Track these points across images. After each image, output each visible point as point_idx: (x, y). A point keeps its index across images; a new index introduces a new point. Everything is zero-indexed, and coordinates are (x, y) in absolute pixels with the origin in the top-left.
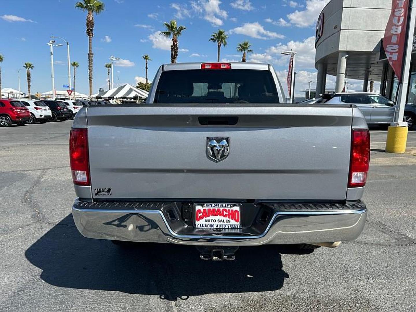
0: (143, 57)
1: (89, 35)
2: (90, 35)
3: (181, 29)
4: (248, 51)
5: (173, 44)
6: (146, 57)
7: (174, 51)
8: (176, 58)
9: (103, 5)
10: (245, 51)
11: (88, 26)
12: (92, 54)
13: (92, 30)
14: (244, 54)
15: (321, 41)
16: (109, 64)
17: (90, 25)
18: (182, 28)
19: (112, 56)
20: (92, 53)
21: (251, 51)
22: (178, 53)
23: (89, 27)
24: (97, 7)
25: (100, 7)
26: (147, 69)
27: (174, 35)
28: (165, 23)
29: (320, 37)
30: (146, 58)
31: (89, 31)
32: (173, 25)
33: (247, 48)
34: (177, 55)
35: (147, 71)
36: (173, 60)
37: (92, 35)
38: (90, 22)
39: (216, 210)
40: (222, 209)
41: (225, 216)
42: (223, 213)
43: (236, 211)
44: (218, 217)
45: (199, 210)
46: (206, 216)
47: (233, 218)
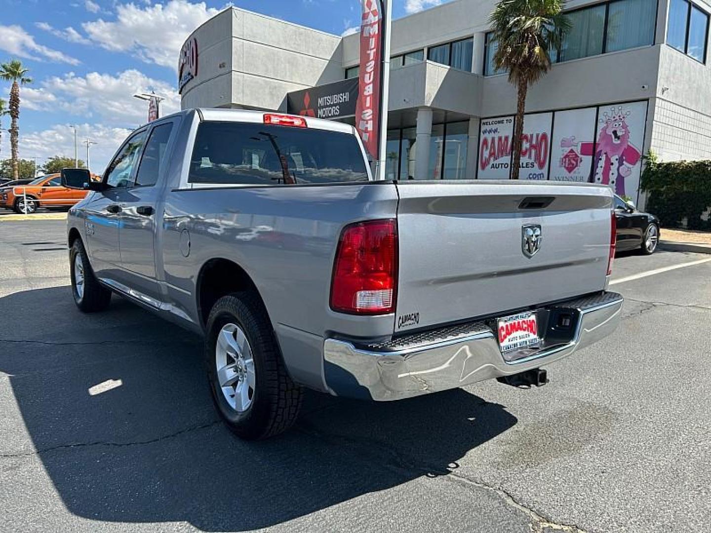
4: (23, 80)
10: (15, 79)
14: (14, 85)
15: (196, 84)
21: (29, 80)
29: (192, 77)
33: (20, 75)
39: (517, 324)
40: (521, 321)
41: (524, 330)
42: (523, 327)
43: (533, 321)
44: (520, 333)
45: (502, 328)
46: (509, 333)
47: (532, 330)
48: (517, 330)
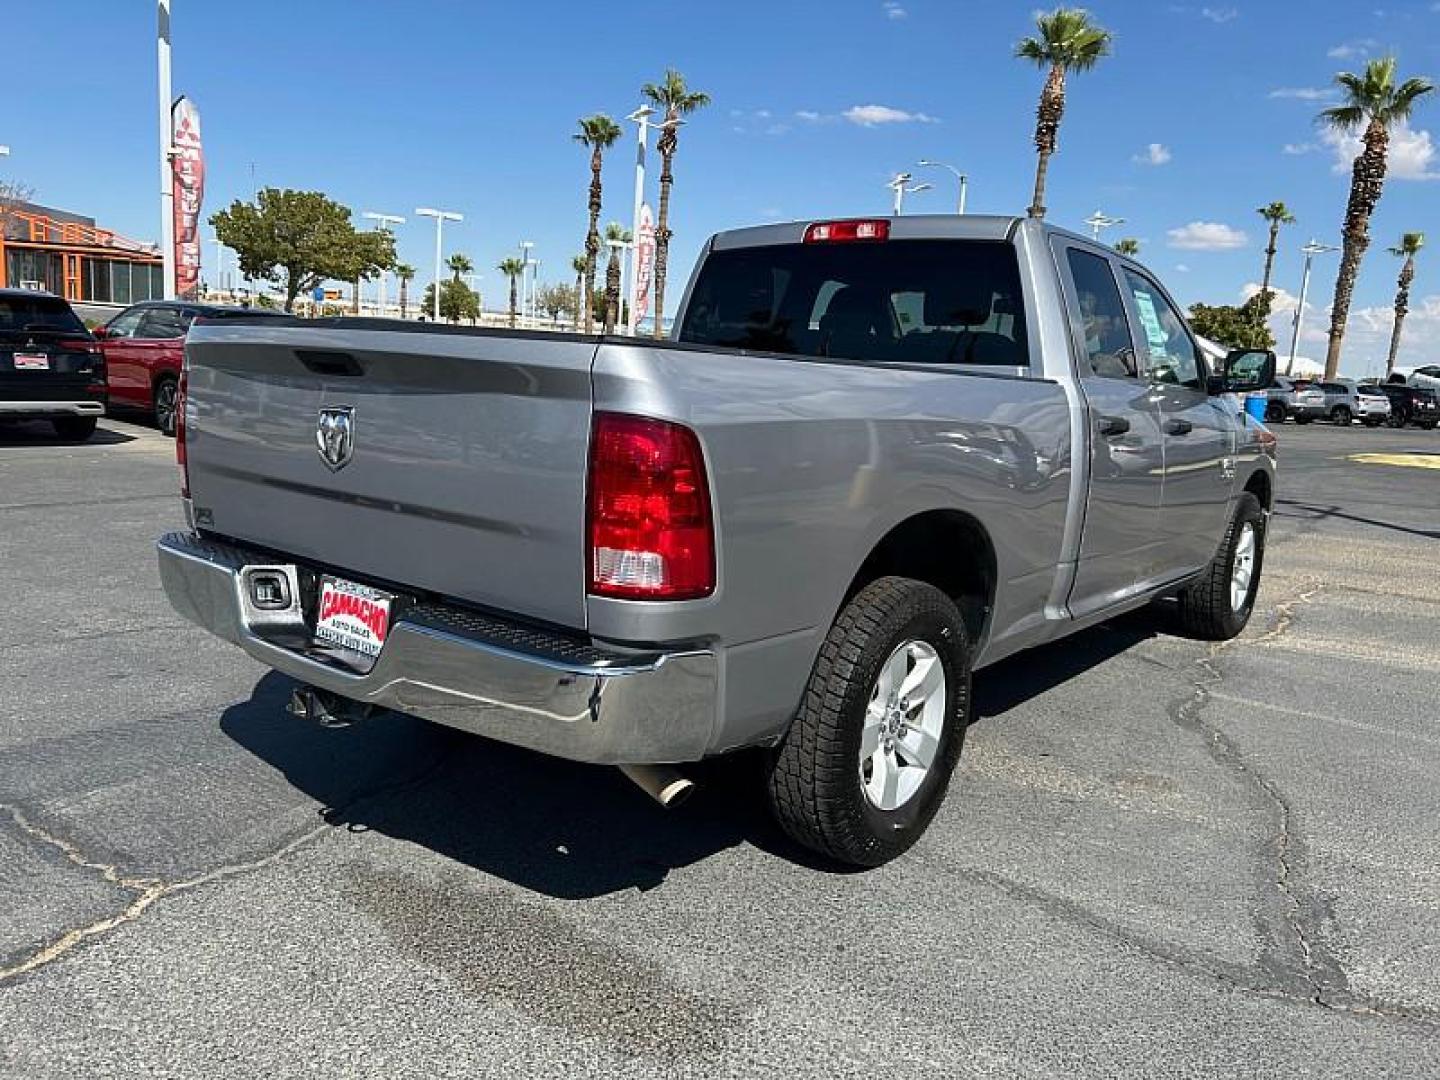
0: (1262, 211)
1: (1041, 148)
2: (1045, 147)
3: (1412, 91)
5: (1366, 153)
6: (1278, 209)
7: (1365, 182)
8: (1371, 207)
9: (1106, 39)
11: (1041, 117)
12: (1043, 210)
13: (1052, 130)
16: (1130, 240)
17: (1050, 112)
18: (1413, 88)
19: (1098, 215)
20: (1043, 204)
22: (1381, 190)
23: (1043, 120)
24: (1082, 49)
25: (1093, 48)
26: (1274, 256)
27: (1373, 118)
28: (1342, 74)
30: (1275, 213)
31: (1044, 134)
32: (1375, 79)
34: (1375, 196)
35: (1269, 260)
36: (1357, 216)
37: (1052, 145)
38: (1051, 105)
39: (353, 601)
40: (362, 600)
41: (364, 620)
42: (362, 611)
43: (382, 611)
44: (353, 620)
45: (328, 594)
46: (335, 610)
47: (375, 628)
48: (350, 613)
